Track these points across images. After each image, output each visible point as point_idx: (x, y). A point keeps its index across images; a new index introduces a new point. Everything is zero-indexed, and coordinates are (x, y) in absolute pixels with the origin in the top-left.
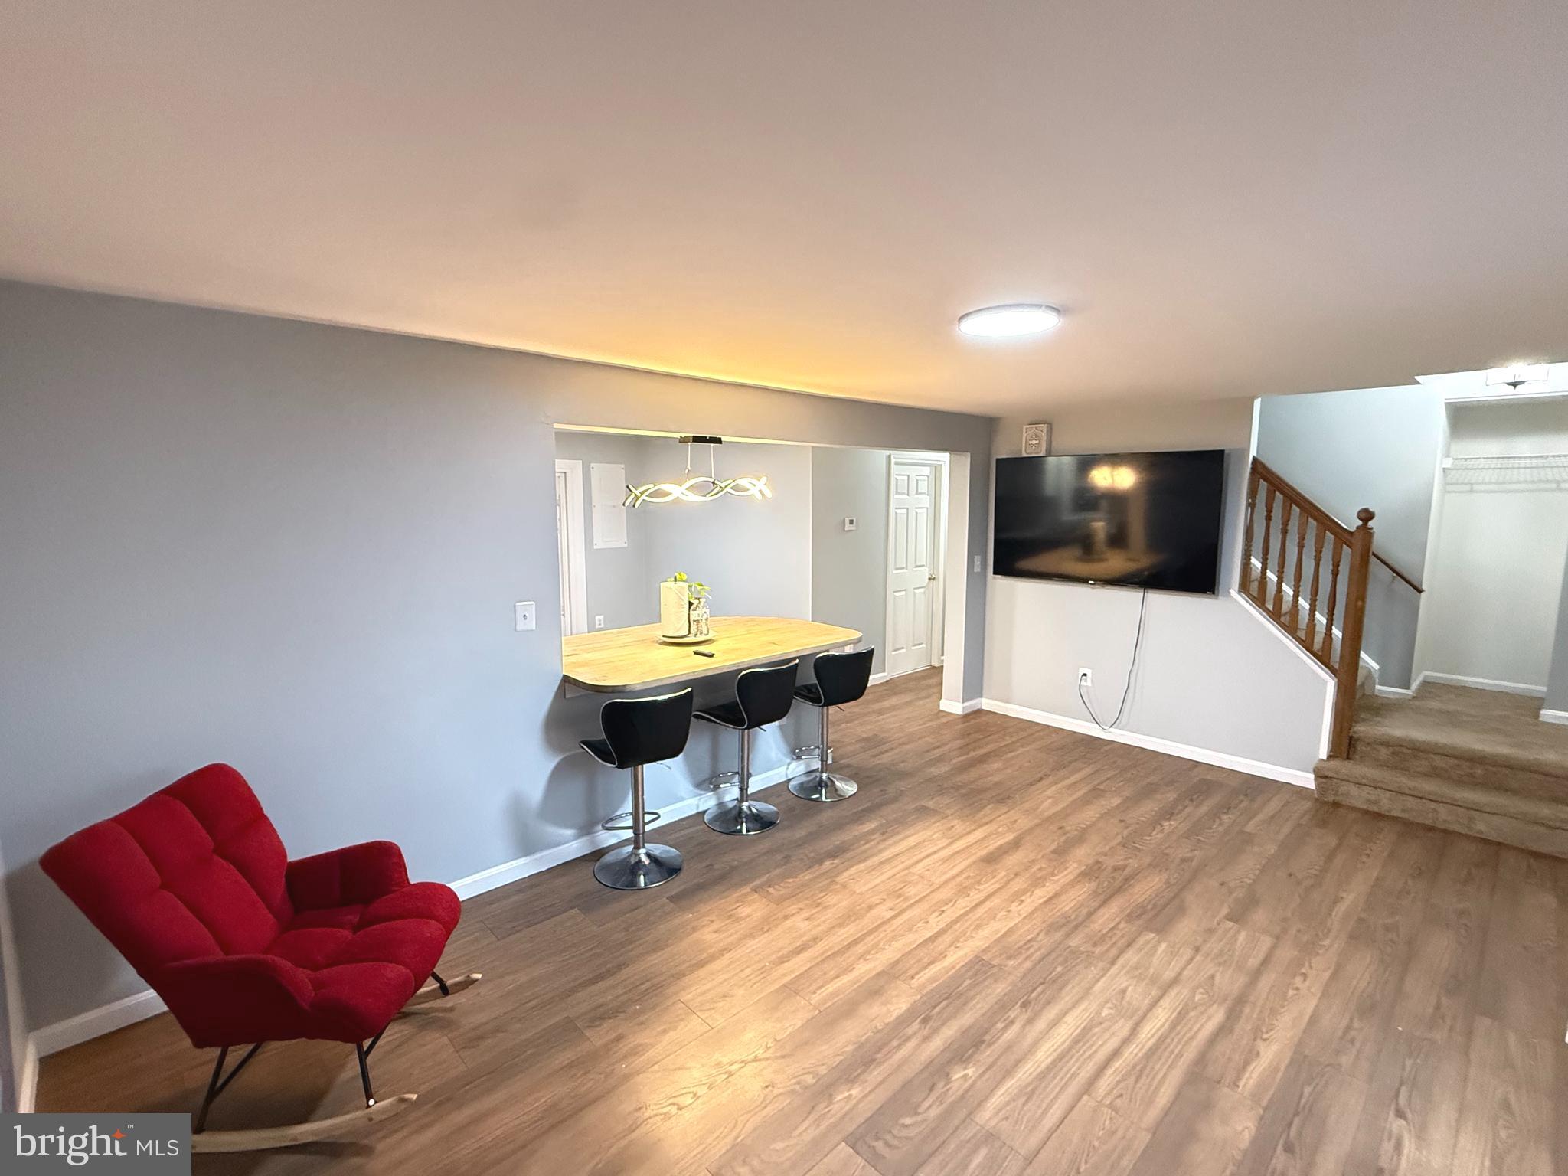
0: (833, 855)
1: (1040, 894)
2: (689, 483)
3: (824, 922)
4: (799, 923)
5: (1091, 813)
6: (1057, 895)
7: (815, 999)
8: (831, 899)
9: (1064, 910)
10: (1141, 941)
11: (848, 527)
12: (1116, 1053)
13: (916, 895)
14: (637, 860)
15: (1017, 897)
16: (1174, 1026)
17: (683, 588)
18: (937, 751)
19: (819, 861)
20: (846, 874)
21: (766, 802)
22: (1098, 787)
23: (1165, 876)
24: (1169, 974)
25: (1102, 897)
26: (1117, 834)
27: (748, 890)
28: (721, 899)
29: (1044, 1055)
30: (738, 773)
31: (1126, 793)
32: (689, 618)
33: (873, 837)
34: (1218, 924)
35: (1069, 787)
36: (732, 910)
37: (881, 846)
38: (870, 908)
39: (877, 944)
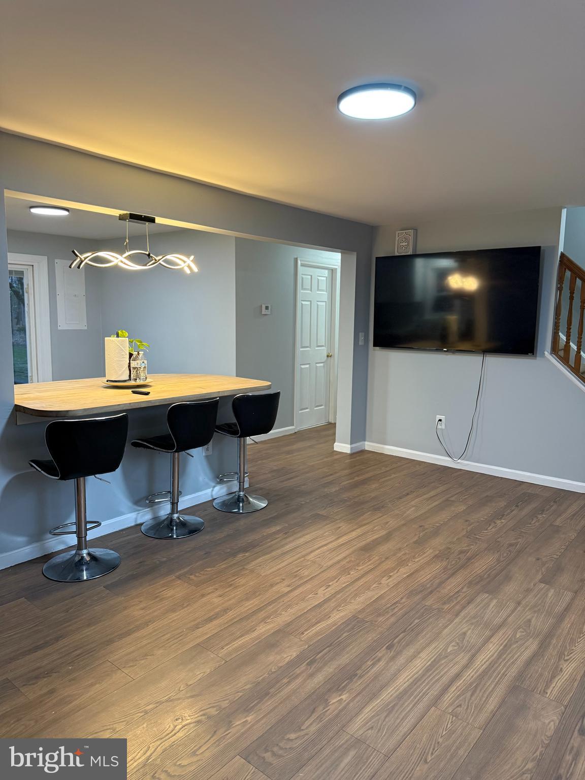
0: (244, 549)
1: (404, 571)
2: (127, 254)
3: (234, 597)
4: (214, 599)
5: (444, 516)
6: (417, 571)
7: (223, 652)
8: (242, 581)
9: (422, 581)
10: (478, 599)
11: (264, 311)
12: (458, 676)
13: (308, 576)
14: (80, 558)
15: (387, 573)
16: (500, 656)
17: (123, 341)
18: (331, 477)
19: (234, 555)
20: (253, 563)
21: (193, 515)
22: (450, 499)
23: (496, 556)
24: (498, 620)
25: (450, 572)
26: (463, 529)
27: (174, 577)
28: (150, 585)
29: (403, 681)
30: (169, 492)
31: (470, 503)
32: (129, 366)
33: (277, 536)
34: (534, 585)
35: (428, 499)
36: (159, 593)
37: (283, 543)
38: (272, 586)
39: (276, 611)
